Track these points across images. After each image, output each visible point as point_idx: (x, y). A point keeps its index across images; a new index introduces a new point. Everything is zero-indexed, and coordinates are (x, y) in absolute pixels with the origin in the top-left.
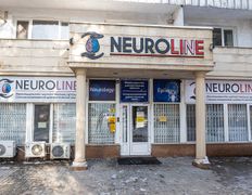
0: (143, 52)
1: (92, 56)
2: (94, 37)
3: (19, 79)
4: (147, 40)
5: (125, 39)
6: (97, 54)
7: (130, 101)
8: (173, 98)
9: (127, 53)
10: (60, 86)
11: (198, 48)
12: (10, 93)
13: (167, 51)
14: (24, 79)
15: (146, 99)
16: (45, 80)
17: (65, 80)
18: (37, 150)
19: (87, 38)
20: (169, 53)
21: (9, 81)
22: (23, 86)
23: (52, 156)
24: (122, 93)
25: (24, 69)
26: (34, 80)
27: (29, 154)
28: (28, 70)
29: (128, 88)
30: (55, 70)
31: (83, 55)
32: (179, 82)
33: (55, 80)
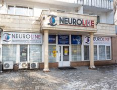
0: (72, 24)
1: (52, 25)
2: (53, 17)
3: (14, 34)
4: (74, 19)
5: (65, 18)
6: (54, 24)
7: (62, 44)
8: (79, 43)
9: (66, 24)
10: (33, 37)
11: (92, 23)
12: (9, 40)
13: (81, 24)
14: (16, 33)
15: (68, 43)
16: (26, 34)
17: (35, 34)
18: (24, 65)
19: (50, 17)
20: (82, 25)
21: (8, 34)
22: (15, 36)
23: (31, 68)
24: (58, 40)
25: (16, 29)
26: (21, 34)
27: (20, 67)
28: (18, 29)
29: (61, 38)
30: (30, 30)
31: (48, 24)
32: (81, 36)
33: (30, 34)
